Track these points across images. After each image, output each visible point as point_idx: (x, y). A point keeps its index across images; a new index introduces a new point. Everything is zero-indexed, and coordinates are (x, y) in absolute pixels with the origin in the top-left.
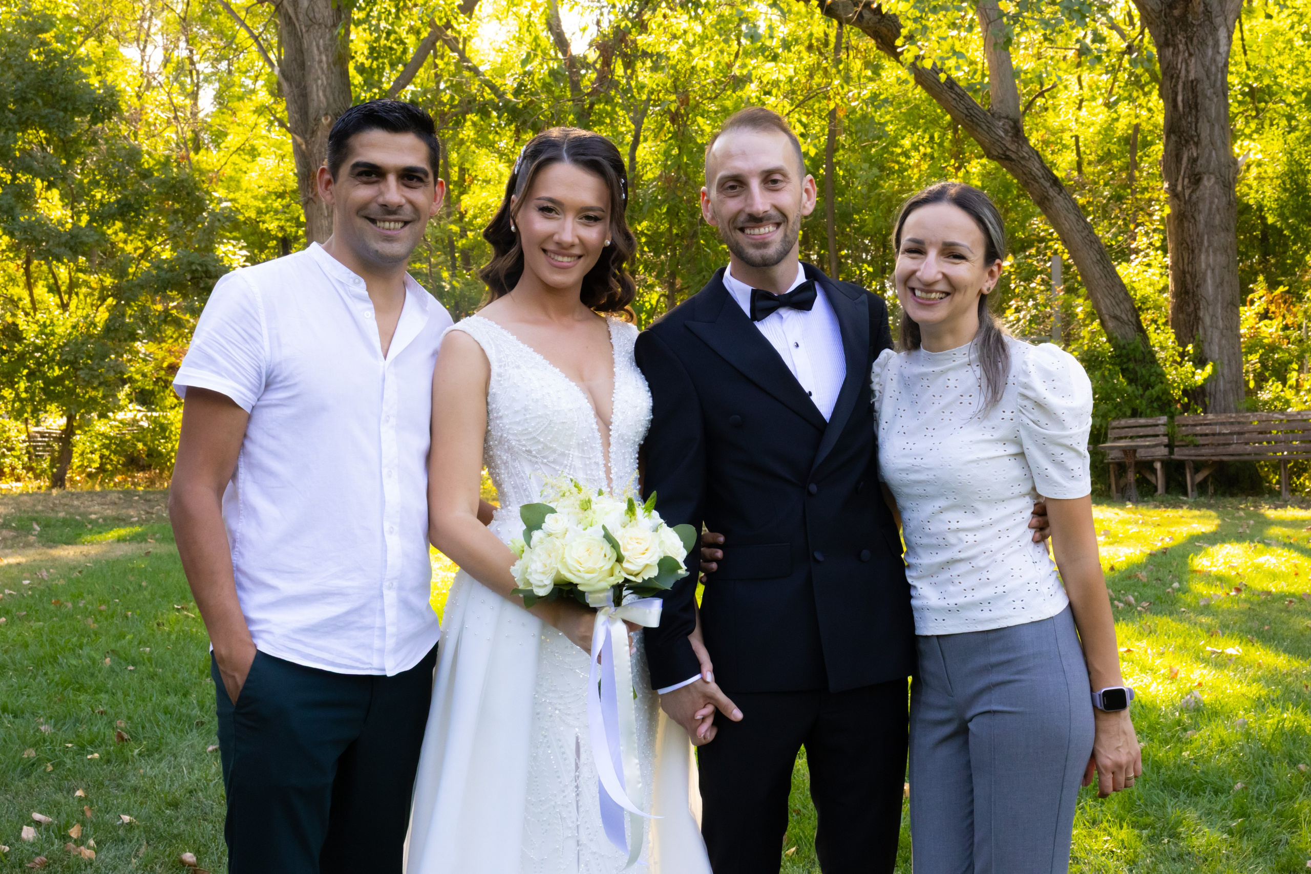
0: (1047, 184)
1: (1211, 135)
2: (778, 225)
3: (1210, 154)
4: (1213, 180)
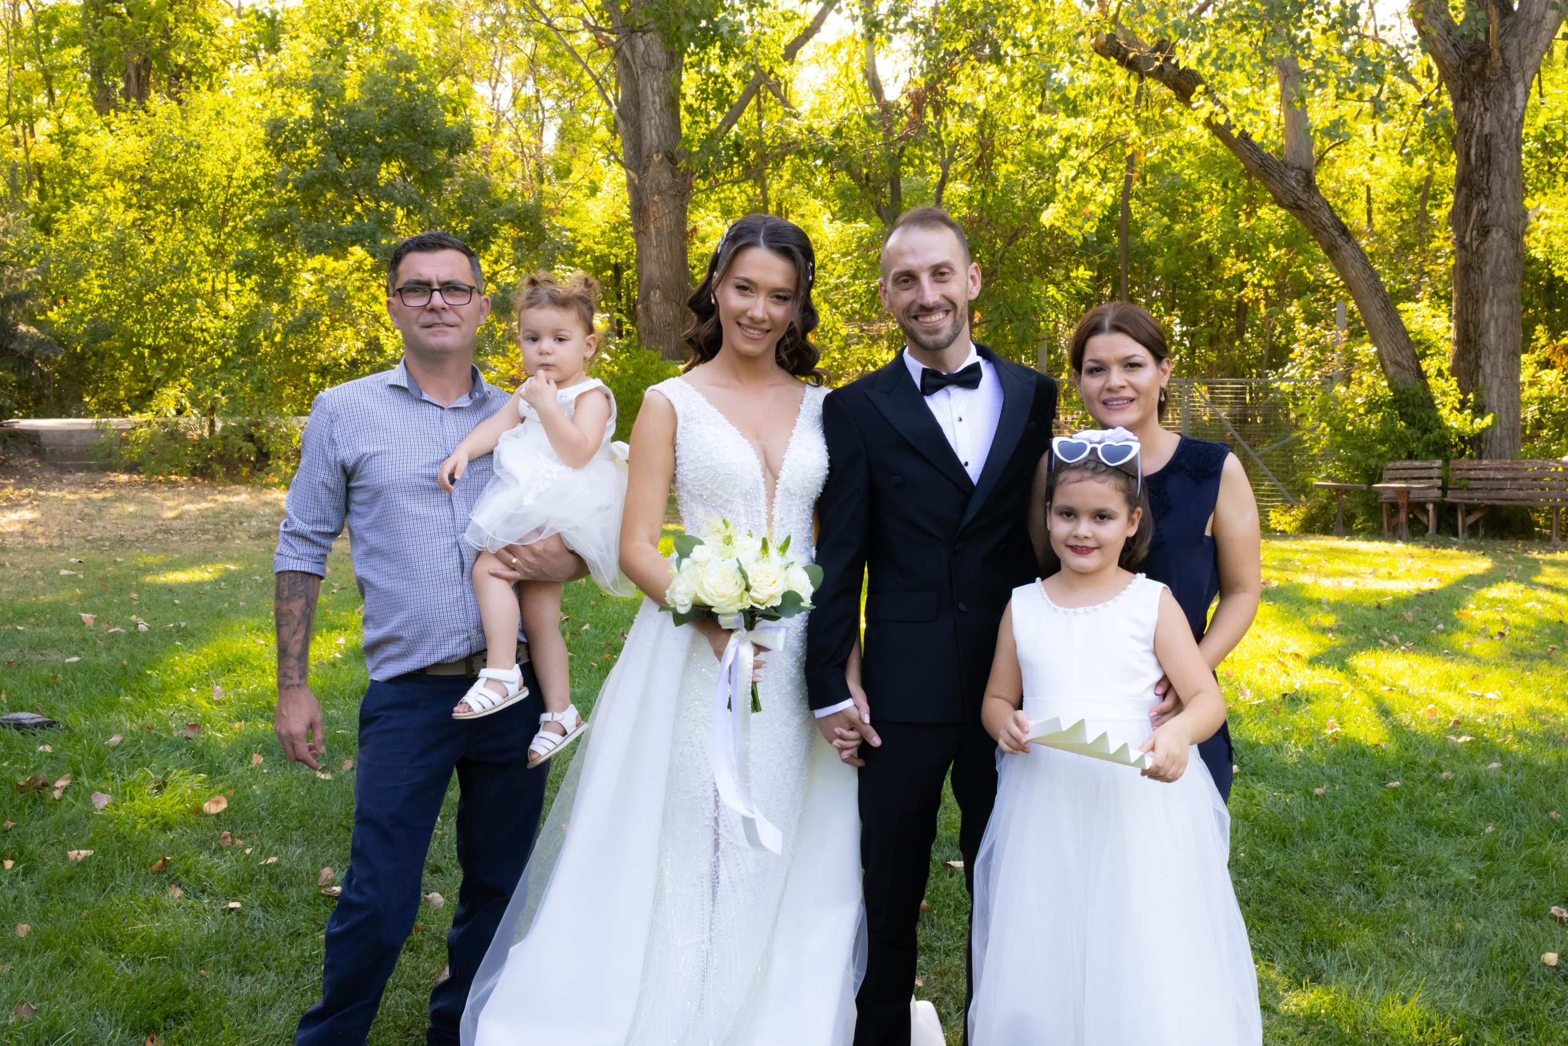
2: (947, 312)
4: (1501, 233)
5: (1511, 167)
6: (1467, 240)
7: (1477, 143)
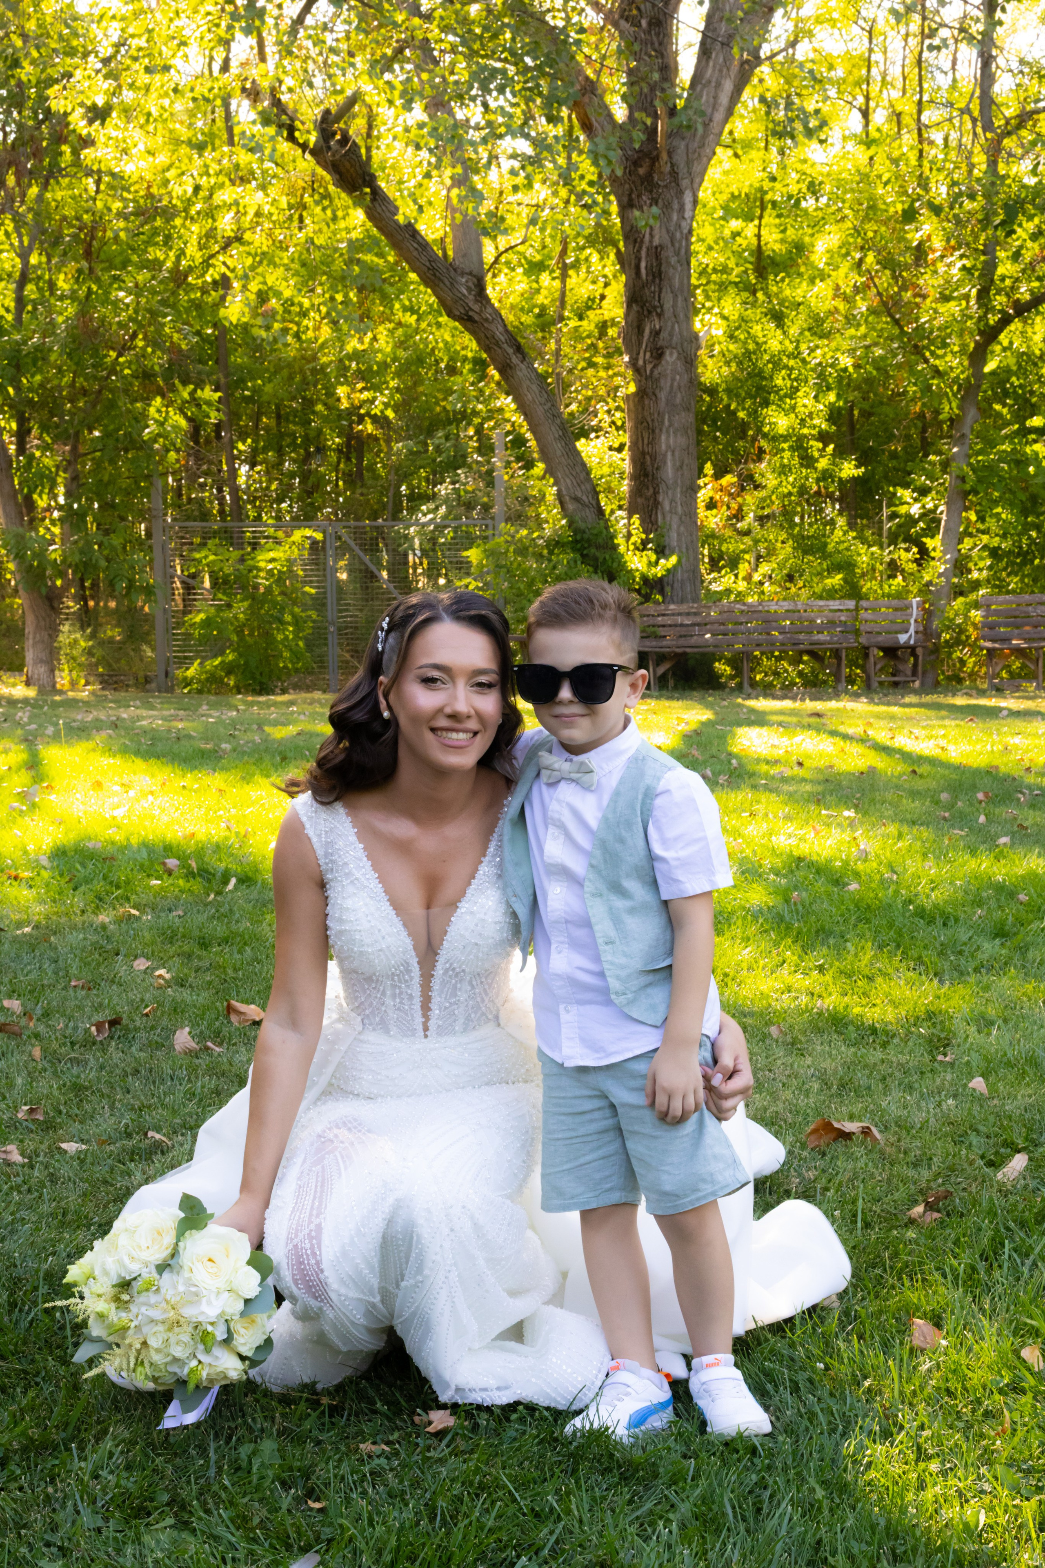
0: (510, 351)
1: (674, 306)
3: (673, 327)
4: (675, 355)
5: (681, 283)
6: (641, 362)
7: (648, 255)
